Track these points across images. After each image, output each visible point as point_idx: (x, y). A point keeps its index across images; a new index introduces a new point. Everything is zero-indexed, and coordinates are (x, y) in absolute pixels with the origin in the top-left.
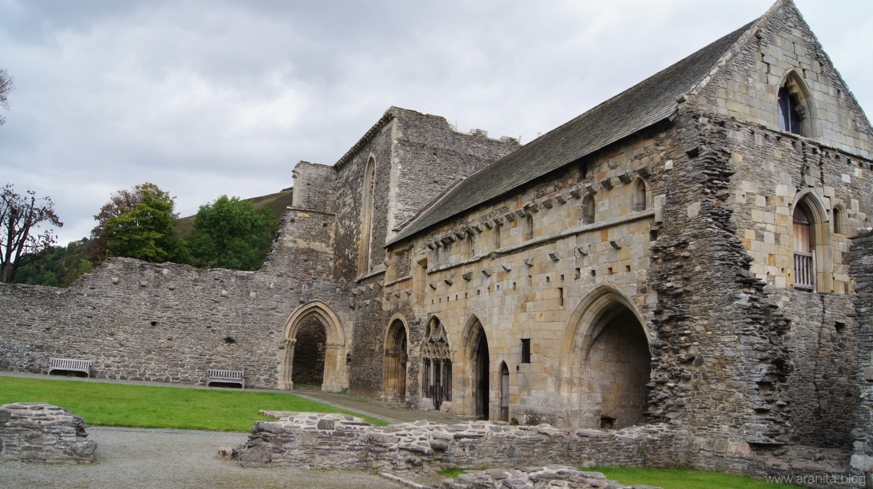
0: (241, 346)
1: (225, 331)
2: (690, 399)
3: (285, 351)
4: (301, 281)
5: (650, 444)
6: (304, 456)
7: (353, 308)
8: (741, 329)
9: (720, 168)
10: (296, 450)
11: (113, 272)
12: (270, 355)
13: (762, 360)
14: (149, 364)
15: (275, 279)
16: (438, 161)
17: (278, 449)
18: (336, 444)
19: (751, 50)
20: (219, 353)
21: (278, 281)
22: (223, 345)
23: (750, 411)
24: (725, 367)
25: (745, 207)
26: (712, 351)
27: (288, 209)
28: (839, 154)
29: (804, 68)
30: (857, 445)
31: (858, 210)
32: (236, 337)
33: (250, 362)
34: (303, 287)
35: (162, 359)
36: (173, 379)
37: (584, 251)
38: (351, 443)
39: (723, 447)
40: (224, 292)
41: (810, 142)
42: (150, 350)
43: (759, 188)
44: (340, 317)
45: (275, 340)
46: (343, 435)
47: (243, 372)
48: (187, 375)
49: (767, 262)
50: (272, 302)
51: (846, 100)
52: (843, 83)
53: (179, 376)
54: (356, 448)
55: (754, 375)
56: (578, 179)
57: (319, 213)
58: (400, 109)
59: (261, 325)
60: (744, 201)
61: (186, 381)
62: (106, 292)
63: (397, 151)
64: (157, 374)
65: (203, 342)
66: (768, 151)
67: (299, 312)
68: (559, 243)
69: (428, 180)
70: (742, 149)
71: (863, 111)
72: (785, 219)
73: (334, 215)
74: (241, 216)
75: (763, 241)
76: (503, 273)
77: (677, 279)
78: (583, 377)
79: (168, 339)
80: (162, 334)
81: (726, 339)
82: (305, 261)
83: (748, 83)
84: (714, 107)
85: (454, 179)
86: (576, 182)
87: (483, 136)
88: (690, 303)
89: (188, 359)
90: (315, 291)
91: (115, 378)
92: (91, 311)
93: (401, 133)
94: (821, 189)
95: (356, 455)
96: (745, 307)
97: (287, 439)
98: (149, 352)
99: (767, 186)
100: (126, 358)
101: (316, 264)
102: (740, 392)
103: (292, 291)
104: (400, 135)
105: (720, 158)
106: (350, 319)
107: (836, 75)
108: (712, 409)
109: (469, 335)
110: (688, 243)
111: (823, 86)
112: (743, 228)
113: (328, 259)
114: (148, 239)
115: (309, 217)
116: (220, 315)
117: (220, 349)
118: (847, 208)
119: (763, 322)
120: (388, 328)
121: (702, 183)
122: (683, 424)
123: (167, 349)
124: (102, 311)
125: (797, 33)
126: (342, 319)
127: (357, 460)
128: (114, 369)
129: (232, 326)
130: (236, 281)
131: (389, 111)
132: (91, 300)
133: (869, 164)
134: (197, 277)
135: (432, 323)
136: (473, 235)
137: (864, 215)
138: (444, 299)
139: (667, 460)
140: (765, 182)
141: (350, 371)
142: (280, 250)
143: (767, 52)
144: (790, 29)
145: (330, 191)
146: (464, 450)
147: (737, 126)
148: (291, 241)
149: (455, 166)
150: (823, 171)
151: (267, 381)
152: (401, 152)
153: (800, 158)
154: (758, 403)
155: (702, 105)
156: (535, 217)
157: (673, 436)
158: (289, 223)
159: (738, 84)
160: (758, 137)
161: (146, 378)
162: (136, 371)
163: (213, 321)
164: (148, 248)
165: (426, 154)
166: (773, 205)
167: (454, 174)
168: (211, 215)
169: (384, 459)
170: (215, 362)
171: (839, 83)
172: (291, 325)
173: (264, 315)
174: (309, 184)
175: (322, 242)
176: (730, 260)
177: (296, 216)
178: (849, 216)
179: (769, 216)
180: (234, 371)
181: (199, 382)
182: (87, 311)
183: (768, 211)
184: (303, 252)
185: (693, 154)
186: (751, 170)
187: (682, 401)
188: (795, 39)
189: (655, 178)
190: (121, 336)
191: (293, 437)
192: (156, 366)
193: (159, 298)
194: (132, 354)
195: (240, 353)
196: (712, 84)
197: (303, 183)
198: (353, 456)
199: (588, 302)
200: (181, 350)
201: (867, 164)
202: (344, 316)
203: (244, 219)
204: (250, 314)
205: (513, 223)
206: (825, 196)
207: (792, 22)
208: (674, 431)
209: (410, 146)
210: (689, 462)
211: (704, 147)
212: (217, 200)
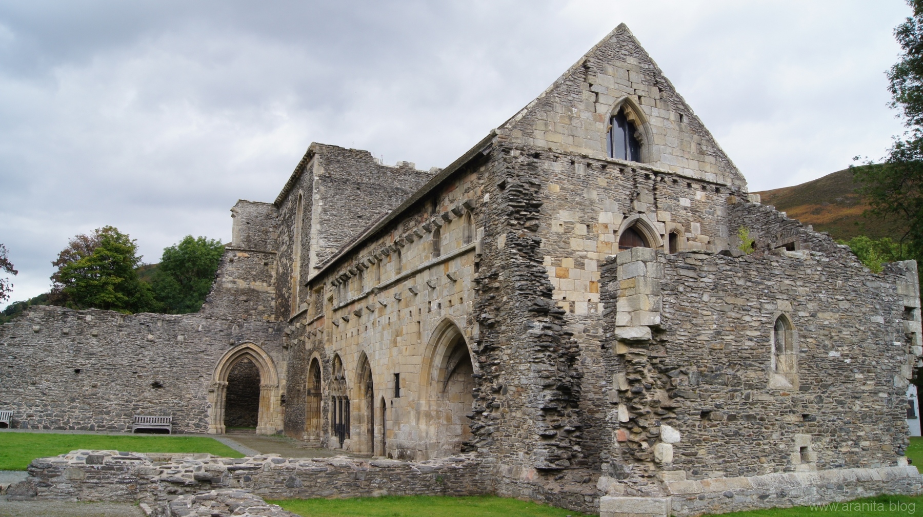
0: (169, 391)
1: (152, 376)
2: (499, 427)
3: (215, 394)
4: (231, 322)
5: (451, 473)
6: (72, 490)
7: (286, 348)
8: (532, 357)
9: (527, 200)
10: (63, 484)
11: (34, 320)
12: (200, 399)
13: (546, 387)
14: (73, 412)
15: (204, 322)
16: (362, 196)
17: (44, 483)
18: (103, 478)
19: (576, 81)
20: (145, 399)
21: (207, 324)
22: (149, 391)
23: (537, 437)
24: (521, 395)
25: (563, 236)
26: (513, 379)
27: (227, 249)
28: (677, 178)
29: (640, 95)
30: (604, 466)
31: (699, 232)
32: (163, 382)
33: (179, 407)
34: (233, 328)
35: (87, 407)
36: (98, 427)
37: (432, 285)
38: (120, 477)
39: (517, 474)
40: (150, 337)
41: (642, 169)
42: (74, 398)
43: (579, 217)
44: (273, 358)
45: (205, 384)
46: (112, 469)
47: (171, 417)
48: (113, 422)
49: (588, 289)
50: (201, 345)
51: (691, 124)
52: (686, 107)
53: (104, 424)
54: (125, 481)
55: (540, 402)
56: (430, 213)
57: (260, 252)
58: (321, 145)
59: (190, 369)
60: (561, 230)
61: (112, 428)
62: (27, 341)
63: (318, 188)
64: (82, 422)
65: (128, 388)
66: (591, 179)
67: (230, 354)
68: (418, 276)
69: (351, 215)
70: (560, 179)
71: (710, 134)
72: (610, 246)
73: (276, 254)
74: (207, 257)
75: (584, 269)
76: (382, 308)
77: (491, 310)
78: (441, 409)
79: (93, 387)
80: (86, 382)
81: (522, 367)
82: (246, 301)
83: (572, 113)
84: (531, 139)
85: (379, 213)
86: (429, 217)
87: (410, 169)
88: (499, 333)
89: (113, 405)
90: (246, 332)
91: (37, 428)
92: (12, 361)
93: (323, 169)
94: (654, 215)
95: (125, 487)
96: (536, 336)
97: (54, 473)
98: (73, 400)
99: (589, 214)
100: (49, 407)
101: (257, 304)
102: (531, 419)
103: (222, 333)
104: (322, 171)
105: (528, 190)
106: (284, 360)
107: (678, 100)
108: (513, 437)
109: (362, 371)
110: (498, 274)
111: (662, 111)
112: (560, 257)
113: (270, 299)
114: (106, 284)
115: (249, 256)
116: (147, 360)
117: (146, 394)
118: (685, 231)
119: (552, 349)
120: (309, 367)
121: (508, 215)
122: (491, 452)
123: (91, 396)
124: (23, 360)
125: (632, 61)
126: (275, 359)
127: (126, 493)
128: (36, 418)
129: (159, 371)
130: (162, 325)
131: (310, 147)
132: (12, 349)
133: (714, 186)
134: (122, 322)
135: (336, 361)
136: (362, 271)
137: (706, 238)
138: (344, 337)
139: (471, 488)
140: (586, 211)
141: (284, 413)
142: (219, 291)
143: (595, 82)
144: (624, 57)
145: (271, 230)
146: (239, 481)
147: (554, 156)
148: (230, 282)
149: (380, 199)
150: (657, 196)
151: (197, 425)
152: (322, 188)
153: (630, 184)
154: (542, 429)
155: (517, 138)
156: (403, 251)
157: (478, 464)
158: (228, 264)
159: (559, 115)
160: (579, 166)
161: (70, 427)
162: (60, 420)
163: (139, 366)
164: (107, 293)
165: (349, 189)
166: (596, 233)
167: (379, 208)
168: (176, 257)
169: (147, 491)
170: (142, 408)
171: (681, 107)
172: (221, 367)
173: (193, 358)
174: (248, 223)
175: (263, 281)
176: (530, 290)
177: (235, 255)
178: (688, 239)
179: (591, 244)
180: (162, 417)
181: (126, 429)
182: (7, 361)
183: (590, 239)
184: (243, 292)
185: (502, 186)
186: (569, 200)
187: (489, 430)
188: (630, 66)
189: (478, 211)
190: (43, 385)
191: (60, 472)
192: (80, 414)
193: (82, 345)
194: (56, 403)
195: (168, 398)
196: (529, 117)
197: (242, 222)
198: (122, 489)
199: (438, 335)
200: (106, 397)
201: (711, 187)
202: (277, 357)
203: (210, 260)
204: (178, 358)
205: (388, 259)
206: (658, 221)
207: (626, 50)
208: (479, 459)
209: (331, 181)
210: (495, 489)
211: (509, 180)
212: (183, 240)
